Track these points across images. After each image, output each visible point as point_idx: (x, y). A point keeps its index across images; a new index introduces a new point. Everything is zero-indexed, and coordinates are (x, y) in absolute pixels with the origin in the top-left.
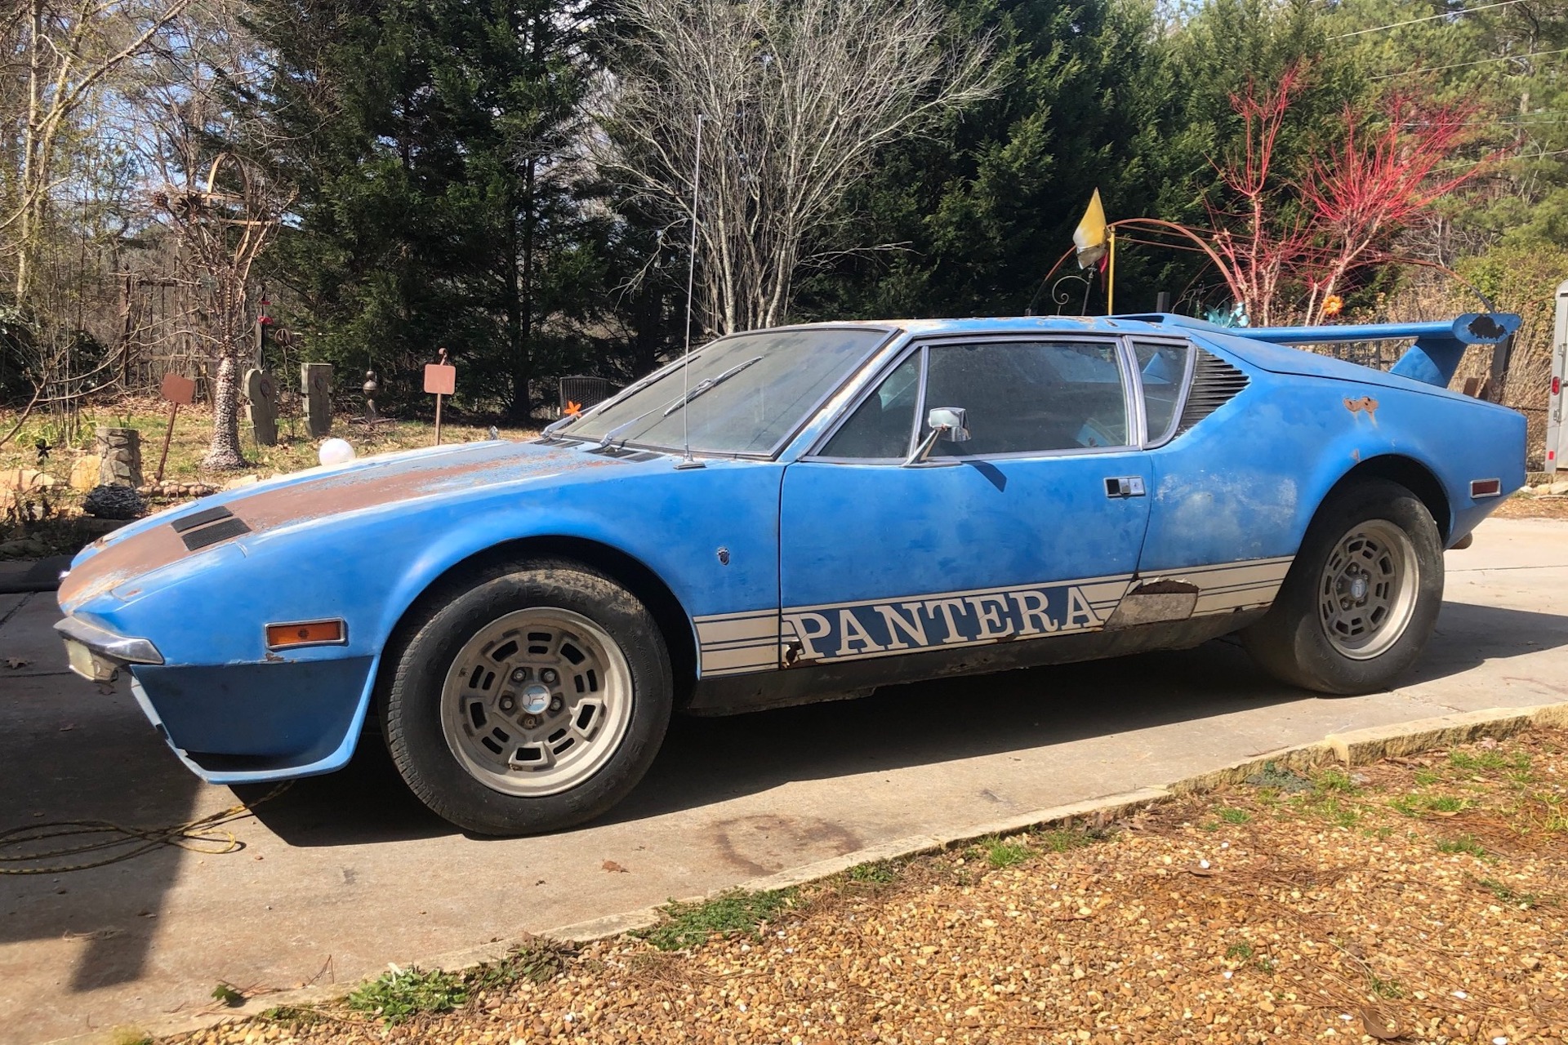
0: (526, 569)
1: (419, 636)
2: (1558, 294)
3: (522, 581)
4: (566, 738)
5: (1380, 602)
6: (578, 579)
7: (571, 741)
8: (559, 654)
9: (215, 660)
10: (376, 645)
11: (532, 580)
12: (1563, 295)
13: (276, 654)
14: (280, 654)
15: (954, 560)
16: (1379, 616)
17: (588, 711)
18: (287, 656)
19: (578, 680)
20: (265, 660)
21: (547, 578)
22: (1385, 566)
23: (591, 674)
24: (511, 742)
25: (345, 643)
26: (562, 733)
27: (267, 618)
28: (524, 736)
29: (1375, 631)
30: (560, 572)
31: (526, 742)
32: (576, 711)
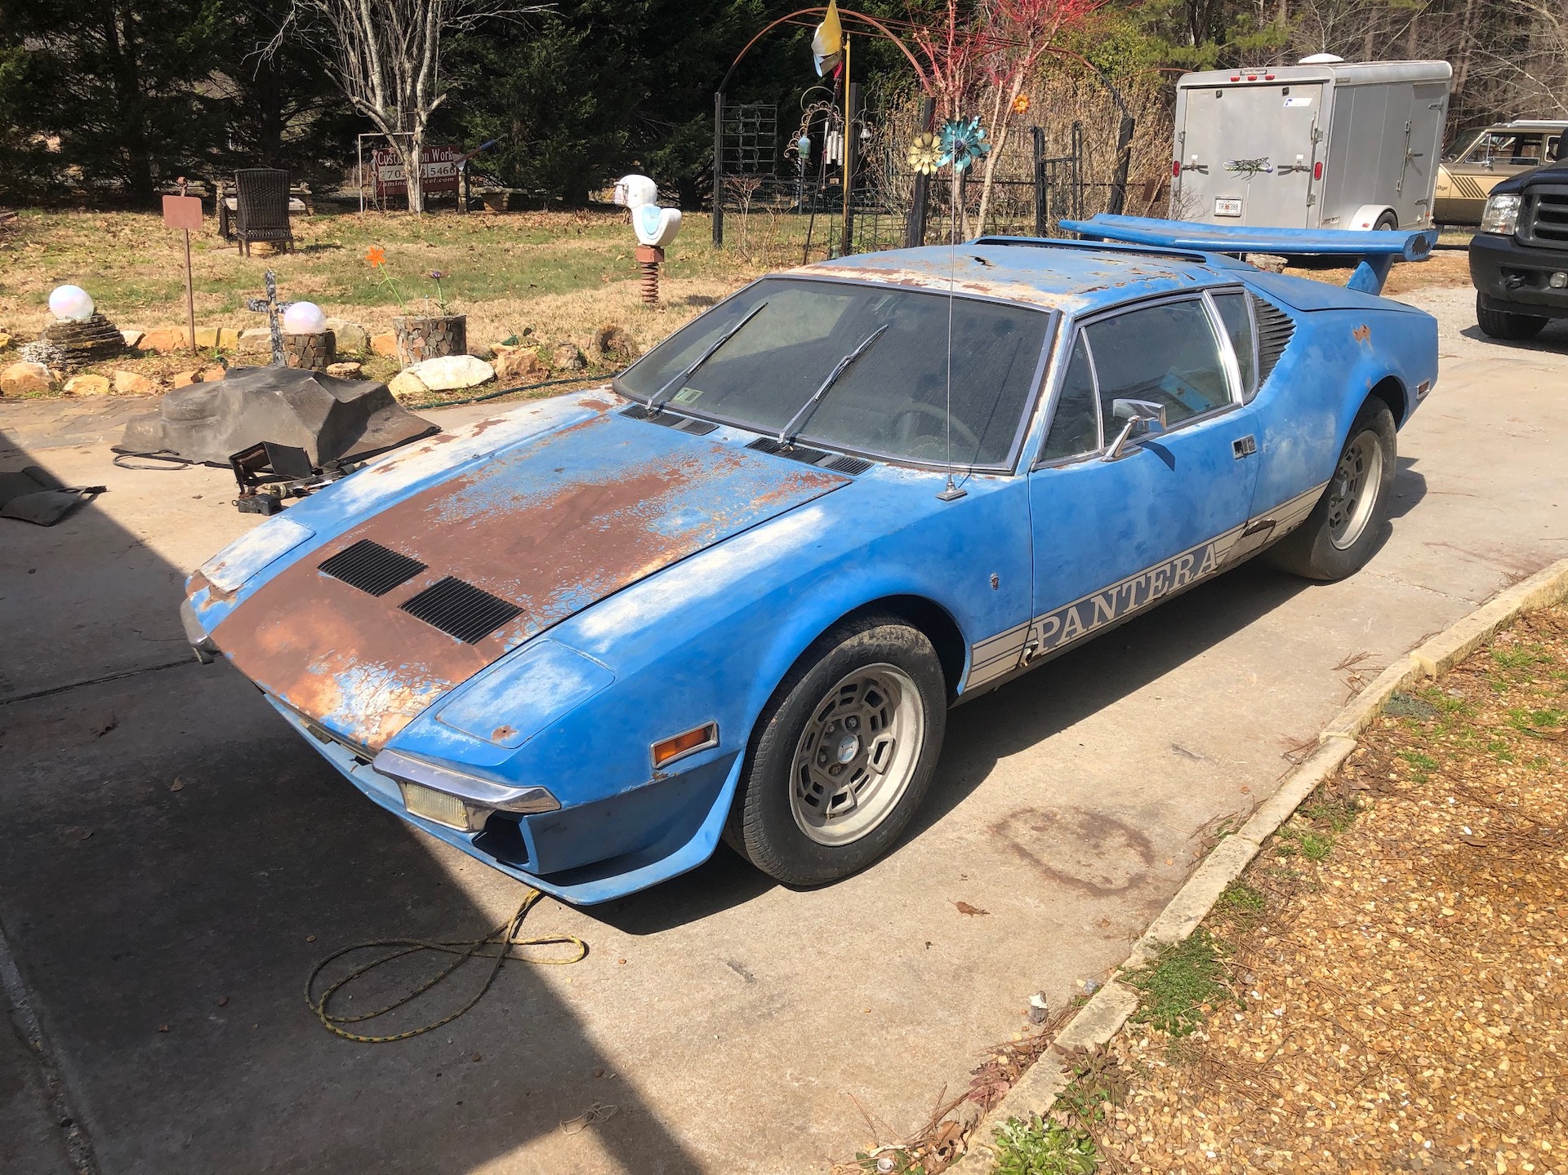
0: (855, 633)
1: (774, 720)
2: (1178, 86)
3: (853, 646)
4: (863, 776)
5: (1352, 496)
6: (892, 633)
7: (867, 777)
8: (864, 702)
9: (610, 792)
10: (743, 741)
11: (861, 644)
12: (1182, 87)
13: (661, 772)
14: (665, 771)
15: (1144, 543)
16: (1352, 507)
17: (881, 745)
18: (670, 772)
19: (873, 720)
20: (651, 781)
21: (871, 638)
22: (1359, 466)
23: (883, 712)
24: (825, 792)
25: (717, 745)
26: (860, 771)
27: (652, 738)
28: (834, 784)
29: (1347, 521)
30: (878, 630)
31: (837, 790)
32: (873, 747)
